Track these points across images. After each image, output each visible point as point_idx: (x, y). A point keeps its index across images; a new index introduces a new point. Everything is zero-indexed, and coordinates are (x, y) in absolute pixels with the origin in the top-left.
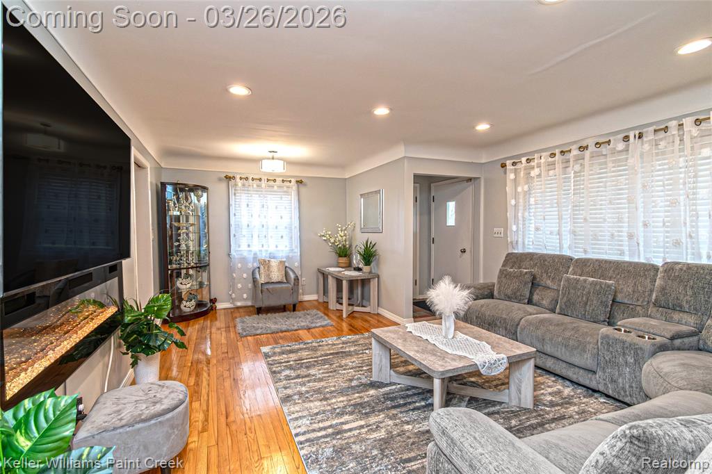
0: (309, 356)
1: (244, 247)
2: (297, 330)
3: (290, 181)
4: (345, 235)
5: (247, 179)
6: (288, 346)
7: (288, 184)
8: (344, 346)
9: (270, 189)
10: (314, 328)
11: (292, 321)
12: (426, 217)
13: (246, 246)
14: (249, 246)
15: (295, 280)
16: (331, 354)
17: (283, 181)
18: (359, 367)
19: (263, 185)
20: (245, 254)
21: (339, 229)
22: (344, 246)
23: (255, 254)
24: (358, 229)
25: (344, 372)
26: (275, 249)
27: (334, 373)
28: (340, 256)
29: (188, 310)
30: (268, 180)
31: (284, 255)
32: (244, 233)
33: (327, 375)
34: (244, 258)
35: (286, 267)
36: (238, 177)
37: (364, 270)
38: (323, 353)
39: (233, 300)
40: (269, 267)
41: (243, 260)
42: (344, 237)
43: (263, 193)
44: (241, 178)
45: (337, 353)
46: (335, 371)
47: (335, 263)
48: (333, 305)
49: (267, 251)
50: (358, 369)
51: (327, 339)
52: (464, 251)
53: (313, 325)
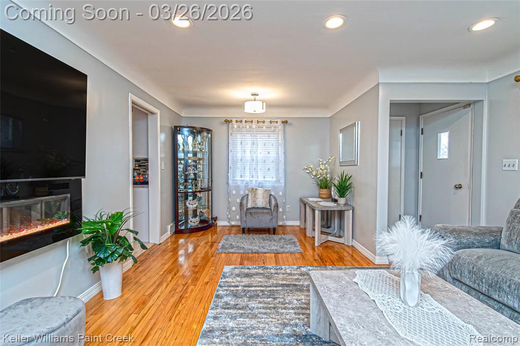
0: (260, 284)
1: (238, 178)
2: (265, 253)
3: (277, 122)
4: (326, 169)
5: (241, 122)
6: (248, 268)
7: (275, 124)
8: (300, 277)
9: (260, 129)
10: (282, 253)
11: (267, 243)
12: (413, 152)
13: (240, 176)
14: (241, 176)
15: (274, 207)
16: (283, 285)
17: (271, 122)
18: (303, 308)
19: (254, 126)
20: (239, 183)
21: (321, 163)
22: (326, 179)
23: (247, 183)
24: (338, 163)
25: (284, 311)
26: (263, 179)
27: (273, 311)
28: (321, 188)
29: (193, 224)
30: (258, 122)
31: (271, 185)
32: (239, 166)
33: (264, 311)
34: (238, 186)
35: (270, 195)
36: (234, 120)
37: (339, 202)
38: (275, 282)
39: (229, 220)
40: (255, 194)
41: (237, 188)
42: (325, 171)
43: (254, 133)
44: (237, 122)
45: (288, 286)
46: (274, 308)
47: (317, 194)
48: (309, 233)
49: (256, 181)
50: (300, 311)
51: (287, 267)
52: (459, 187)
53: (282, 250)
